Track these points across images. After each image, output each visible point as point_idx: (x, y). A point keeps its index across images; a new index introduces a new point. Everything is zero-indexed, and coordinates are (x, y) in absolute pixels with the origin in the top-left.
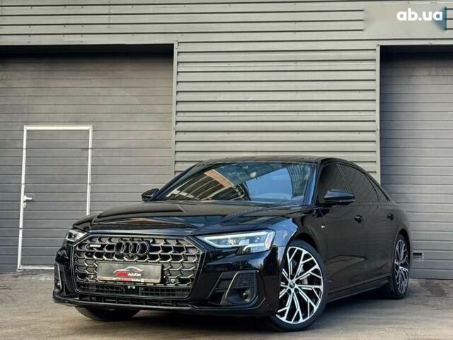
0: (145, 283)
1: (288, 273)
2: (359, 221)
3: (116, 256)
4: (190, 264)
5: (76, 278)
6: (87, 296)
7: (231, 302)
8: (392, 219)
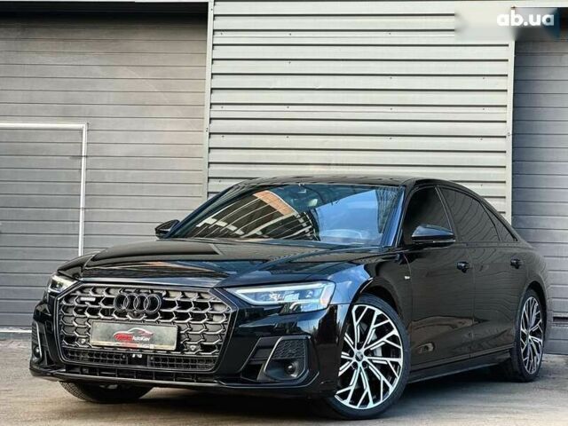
0: (155, 350)
1: (354, 340)
2: (464, 270)
3: (116, 313)
4: (216, 325)
5: (61, 343)
6: (77, 366)
7: (272, 378)
8: (517, 268)
